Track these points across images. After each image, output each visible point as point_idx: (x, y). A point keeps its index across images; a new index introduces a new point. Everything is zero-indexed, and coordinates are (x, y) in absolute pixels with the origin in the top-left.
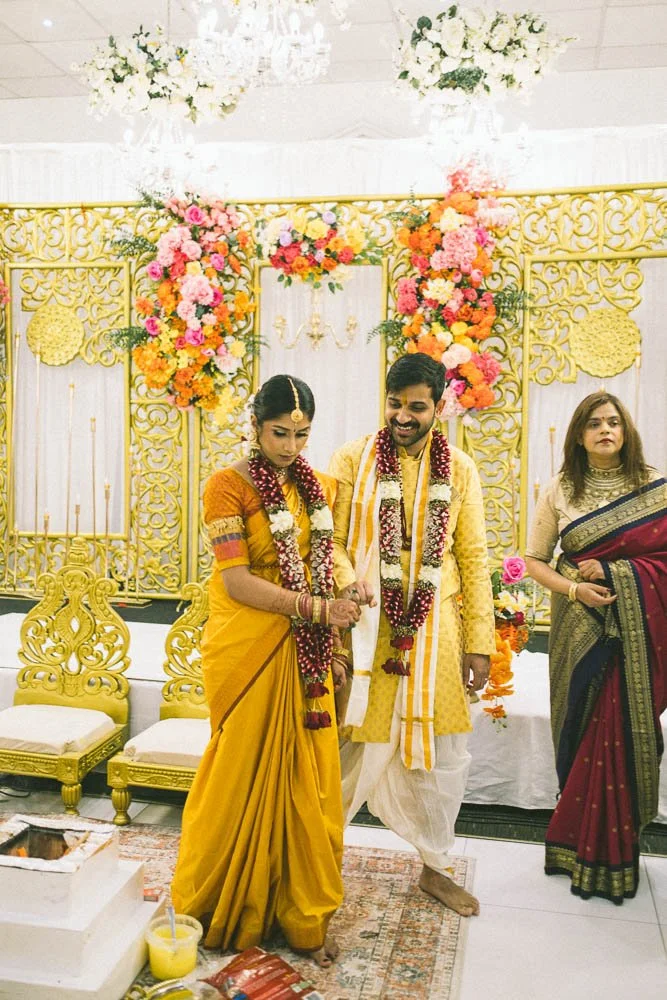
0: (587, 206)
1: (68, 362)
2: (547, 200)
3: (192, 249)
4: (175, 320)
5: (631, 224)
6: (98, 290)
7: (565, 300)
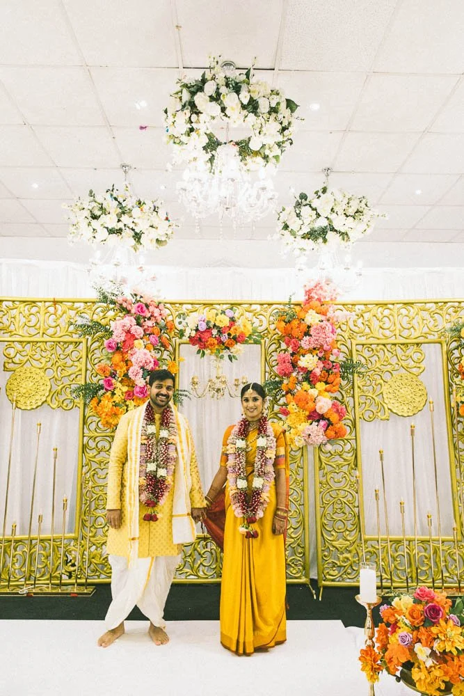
0: (387, 312)
1: (37, 407)
2: (362, 307)
3: (139, 331)
4: (126, 378)
5: (414, 322)
6: (62, 357)
7: (378, 368)
